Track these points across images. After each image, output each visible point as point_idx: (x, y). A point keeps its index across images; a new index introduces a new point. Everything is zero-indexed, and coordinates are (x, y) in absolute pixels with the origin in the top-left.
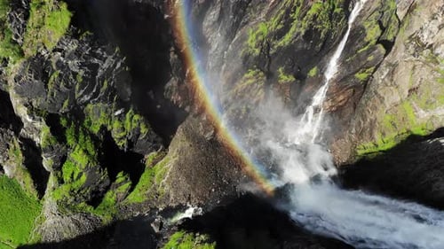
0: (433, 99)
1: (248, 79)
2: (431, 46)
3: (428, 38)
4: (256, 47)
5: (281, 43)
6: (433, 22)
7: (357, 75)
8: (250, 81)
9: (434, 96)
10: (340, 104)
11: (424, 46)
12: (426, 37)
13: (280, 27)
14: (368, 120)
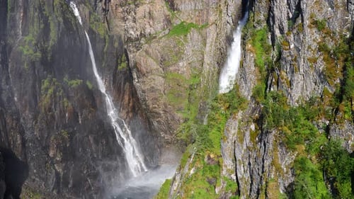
0: (177, 49)
1: (47, 89)
2: (141, 33)
3: (135, 32)
4: (36, 52)
5: (51, 43)
6: (127, 22)
7: (119, 67)
8: (50, 91)
9: (174, 47)
10: (131, 105)
11: (137, 39)
12: (133, 33)
13: (42, 26)
14: (161, 112)
